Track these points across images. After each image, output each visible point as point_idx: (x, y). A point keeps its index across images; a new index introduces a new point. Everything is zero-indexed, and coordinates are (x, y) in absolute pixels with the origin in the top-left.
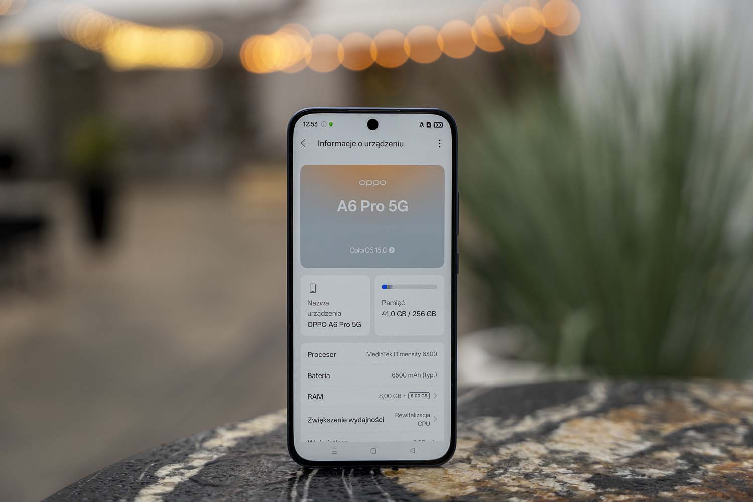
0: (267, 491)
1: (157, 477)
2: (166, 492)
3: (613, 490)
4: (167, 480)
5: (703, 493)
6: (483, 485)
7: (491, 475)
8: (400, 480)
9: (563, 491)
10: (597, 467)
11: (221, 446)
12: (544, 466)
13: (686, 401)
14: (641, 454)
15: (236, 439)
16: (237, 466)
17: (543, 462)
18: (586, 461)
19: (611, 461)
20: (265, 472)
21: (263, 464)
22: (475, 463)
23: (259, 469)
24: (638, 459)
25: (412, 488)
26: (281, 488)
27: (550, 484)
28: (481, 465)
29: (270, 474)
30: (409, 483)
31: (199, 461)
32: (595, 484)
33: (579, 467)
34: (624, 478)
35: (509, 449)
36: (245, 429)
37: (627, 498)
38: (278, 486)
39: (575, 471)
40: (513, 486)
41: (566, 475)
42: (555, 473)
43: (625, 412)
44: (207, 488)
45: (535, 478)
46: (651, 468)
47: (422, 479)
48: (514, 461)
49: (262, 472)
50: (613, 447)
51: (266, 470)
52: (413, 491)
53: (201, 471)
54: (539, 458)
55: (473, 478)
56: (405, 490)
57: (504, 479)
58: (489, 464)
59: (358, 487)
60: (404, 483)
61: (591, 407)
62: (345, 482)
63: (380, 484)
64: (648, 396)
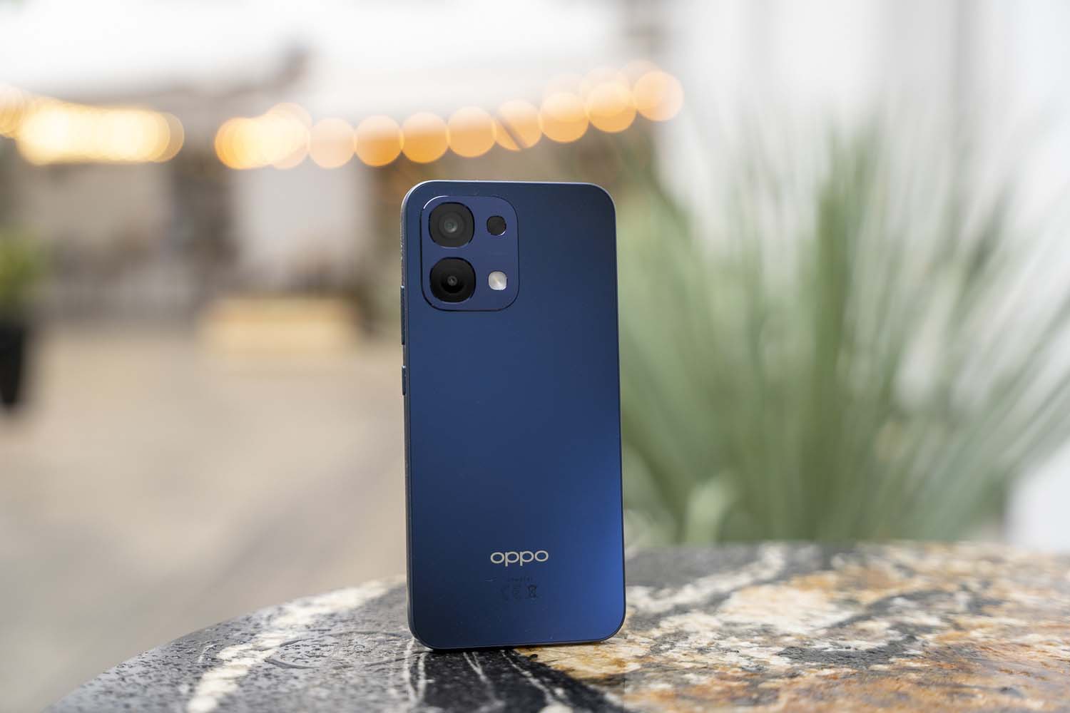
0: (371, 673)
1: (221, 660)
2: (238, 676)
3: (814, 664)
4: (235, 662)
5: (927, 665)
6: (647, 661)
7: (656, 650)
8: (539, 657)
9: (750, 666)
10: (787, 639)
12: (720, 639)
13: (886, 567)
14: (841, 625)
15: (313, 616)
16: (323, 646)
17: (719, 636)
18: (772, 633)
19: (805, 633)
20: (361, 651)
21: (357, 642)
22: (633, 638)
23: (354, 649)
24: (838, 630)
25: (557, 666)
26: (389, 669)
27: (731, 658)
28: (639, 639)
29: (369, 654)
30: (553, 661)
31: (272, 641)
32: (790, 658)
33: (765, 640)
34: (825, 651)
35: (672, 622)
37: (832, 671)
38: (383, 666)
39: (761, 645)
40: (686, 662)
41: (751, 649)
42: (736, 647)
43: (811, 579)
44: (291, 670)
45: (712, 653)
46: (856, 639)
47: (569, 656)
48: (680, 635)
49: (358, 652)
50: (804, 618)
51: (363, 650)
52: (559, 669)
53: (277, 652)
54: (713, 631)
55: (633, 654)
56: (549, 668)
57: (672, 654)
58: (649, 638)
59: (487, 666)
60: (546, 660)
61: (766, 574)
62: (469, 661)
63: (515, 662)
64: (837, 561)
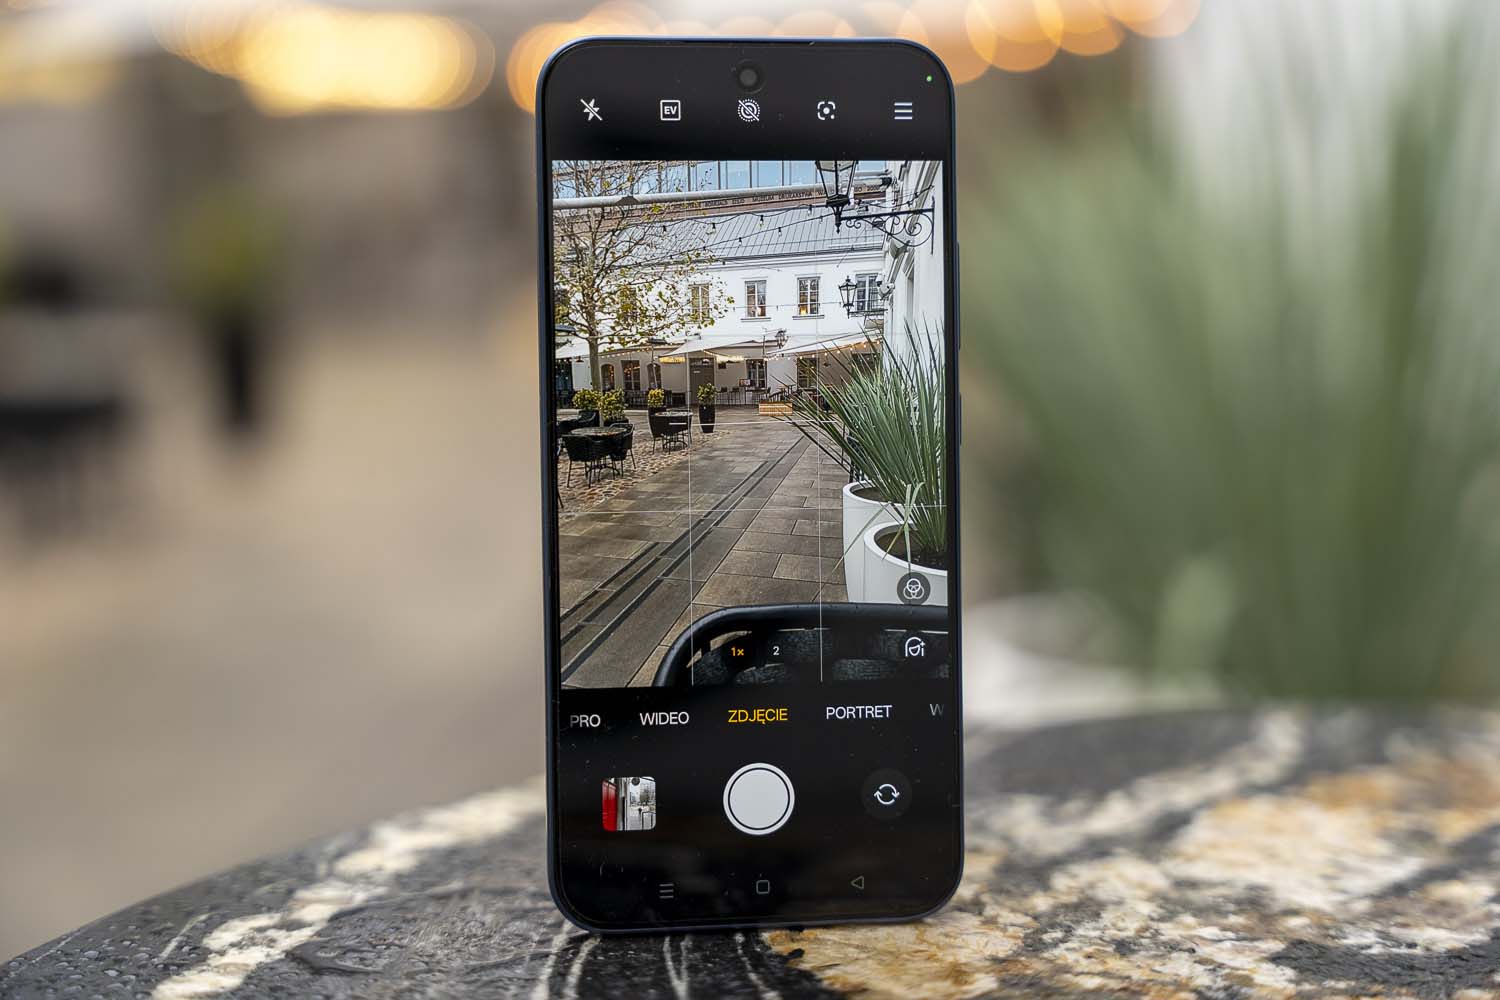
0: (472, 988)
1: (208, 949)
2: (221, 990)
3: (1342, 985)
4: (233, 956)
6: (1014, 970)
7: (1034, 945)
8: (806, 957)
9: (1215, 986)
10: (1294, 922)
11: (379, 869)
12: (1162, 919)
14: (1399, 890)
16: (406, 921)
17: (1161, 911)
18: (1264, 906)
19: (1328, 908)
20: (475, 936)
21: (474, 914)
22: (992, 915)
23: (462, 930)
24: (1398, 904)
25: (835, 978)
26: (510, 979)
27: (1180, 966)
28: (1006, 917)
29: (487, 942)
30: (827, 968)
31: (317, 907)
32: (1294, 968)
33: (1249, 923)
34: (1364, 952)
35: (1074, 876)
36: (442, 828)
39: (1242, 934)
40: (1088, 973)
41: (1220, 945)
42: (1191, 938)
43: (1349, 783)
44: (327, 979)
45: (1143, 953)
46: (1429, 925)
47: (863, 955)
48: (1088, 907)
49: (468, 937)
50: (1330, 871)
52: (837, 986)
53: (319, 934)
54: (1150, 899)
55: (988, 952)
56: (819, 985)
57: (1064, 954)
58: (1027, 915)
59: (701, 976)
60: (817, 963)
61: (1265, 770)
62: (670, 964)
63: (755, 969)
64: (1398, 745)
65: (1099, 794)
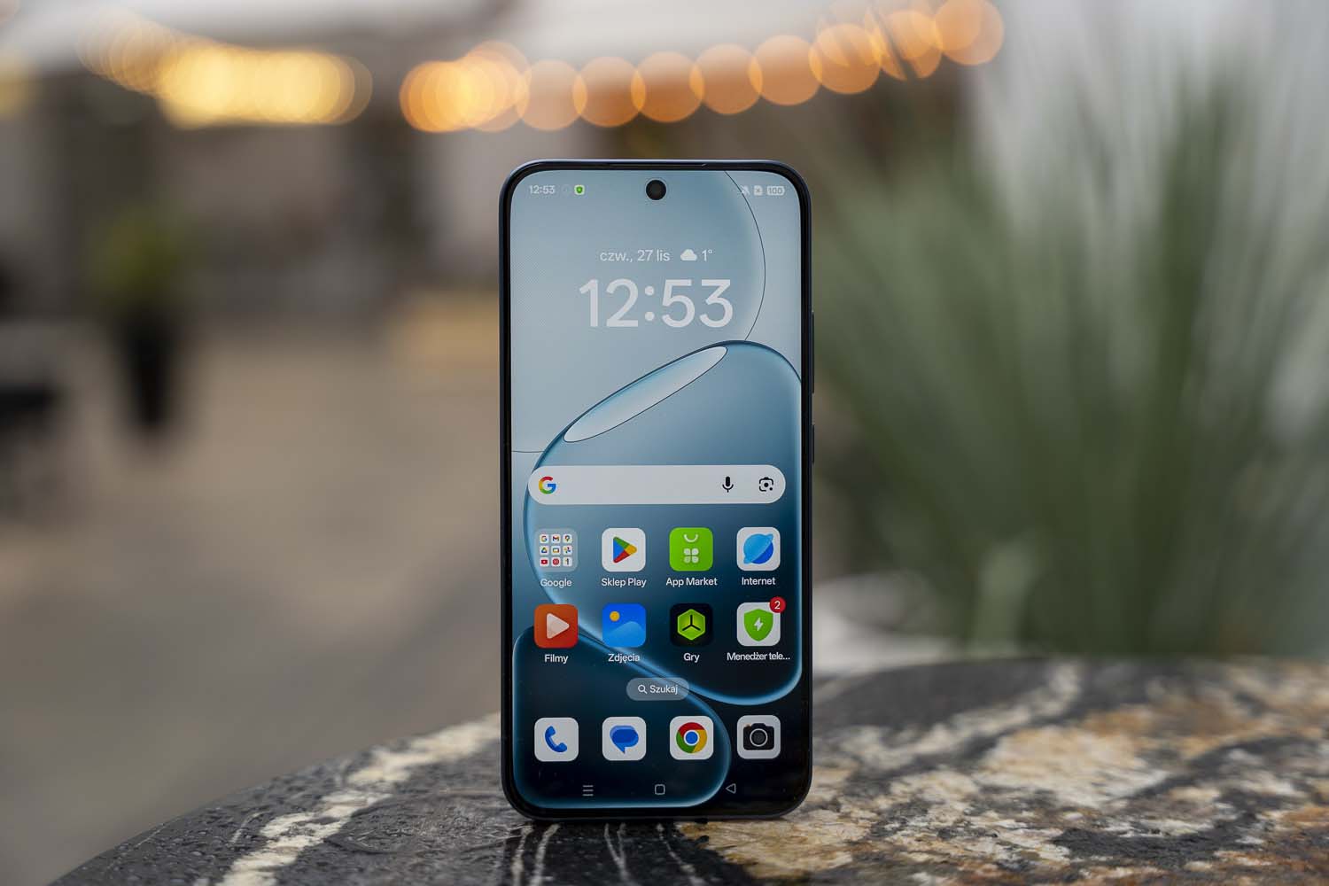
0: (467, 863)
1: (265, 837)
2: (281, 865)
3: (1103, 859)
4: (284, 842)
5: (1268, 863)
6: (864, 849)
7: (878, 832)
8: (711, 841)
9: (1011, 860)
10: (1070, 816)
11: (382, 781)
12: (973, 814)
13: (1223, 697)
14: (1149, 793)
15: (407, 768)
16: (411, 817)
17: (972, 809)
18: (1050, 805)
19: (1095, 806)
20: (462, 827)
21: (459, 812)
22: (848, 810)
23: (453, 823)
24: (1148, 803)
25: (733, 855)
26: (494, 857)
27: (986, 847)
28: (858, 813)
29: (473, 832)
30: (729, 848)
31: (341, 808)
32: (1069, 847)
33: (1038, 817)
34: (1121, 836)
35: (908, 785)
36: (424, 751)
37: (1129, 872)
38: (487, 853)
39: (1031, 824)
40: (919, 851)
41: (1015, 832)
42: (995, 827)
43: (1116, 717)
44: (358, 857)
45: (958, 838)
46: (1169, 817)
47: (752, 840)
48: (919, 806)
49: (457, 828)
50: (1098, 780)
51: (465, 824)
52: (735, 861)
53: (345, 827)
54: (964, 801)
55: (844, 838)
56: (722, 860)
57: (901, 838)
58: (872, 811)
59: (634, 855)
60: (719, 845)
61: (1053, 708)
62: (610, 846)
63: (674, 849)
64: (1155, 688)
65: (926, 725)
